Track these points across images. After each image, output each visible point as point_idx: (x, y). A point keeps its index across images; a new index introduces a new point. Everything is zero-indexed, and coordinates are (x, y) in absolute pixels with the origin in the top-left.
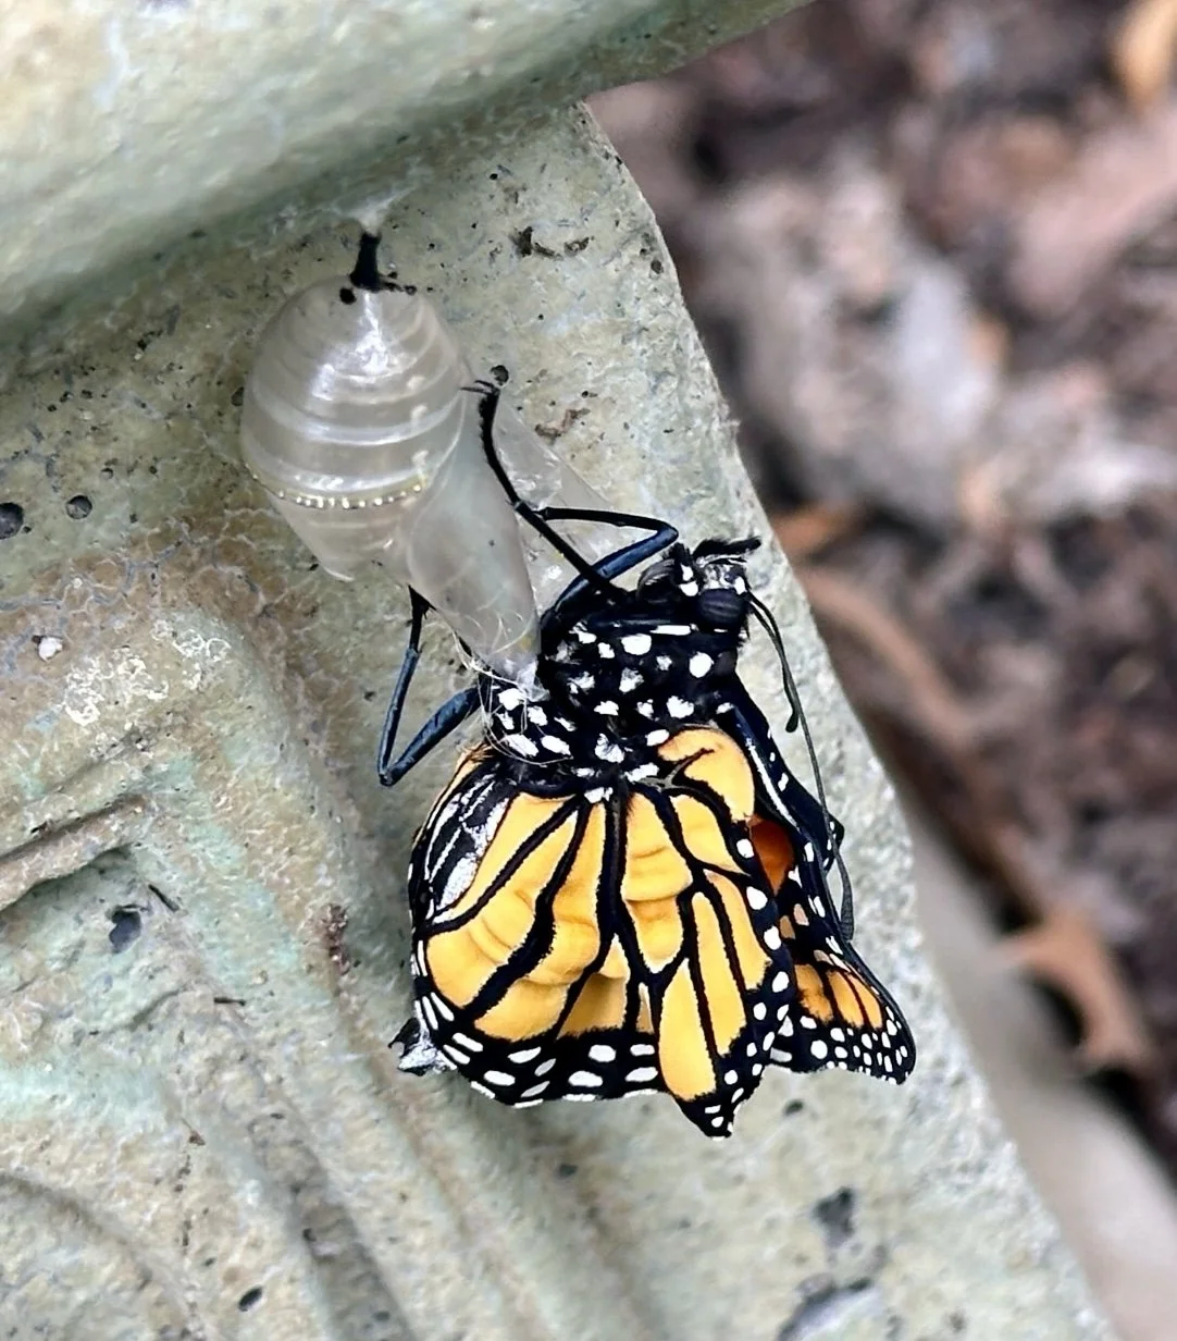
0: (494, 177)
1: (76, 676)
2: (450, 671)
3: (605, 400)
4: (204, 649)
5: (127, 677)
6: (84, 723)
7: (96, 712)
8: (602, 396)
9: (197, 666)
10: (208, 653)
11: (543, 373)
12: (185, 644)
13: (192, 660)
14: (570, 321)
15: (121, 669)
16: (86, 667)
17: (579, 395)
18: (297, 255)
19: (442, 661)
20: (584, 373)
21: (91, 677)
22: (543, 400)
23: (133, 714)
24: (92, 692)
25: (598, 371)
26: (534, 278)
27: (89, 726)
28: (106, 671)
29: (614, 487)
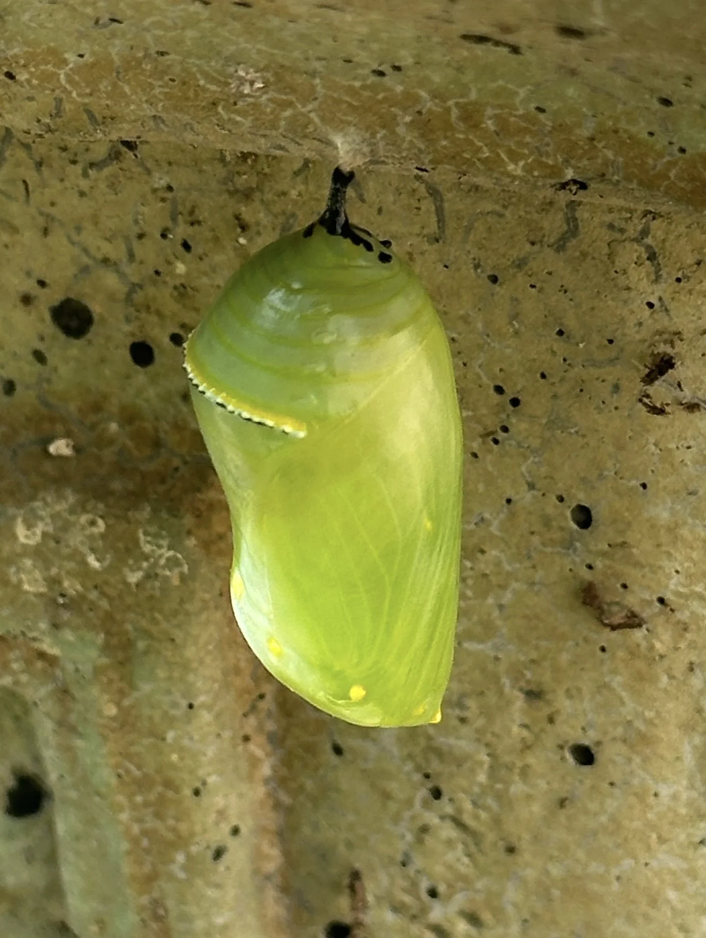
0: (651, 305)
1: (49, 499)
2: (423, 785)
3: (679, 622)
4: (161, 556)
5: (83, 528)
6: (22, 539)
7: (38, 538)
8: (678, 615)
9: (145, 565)
10: (162, 562)
11: (623, 544)
12: (149, 538)
13: (146, 558)
14: (672, 510)
15: (84, 519)
16: (61, 497)
17: (655, 598)
18: (426, 247)
19: (418, 768)
20: (669, 577)
21: (58, 508)
22: (617, 576)
23: (65, 563)
24: (48, 520)
25: (684, 586)
26: (652, 440)
27: (24, 546)
28: (72, 511)
29: (656, 721)
